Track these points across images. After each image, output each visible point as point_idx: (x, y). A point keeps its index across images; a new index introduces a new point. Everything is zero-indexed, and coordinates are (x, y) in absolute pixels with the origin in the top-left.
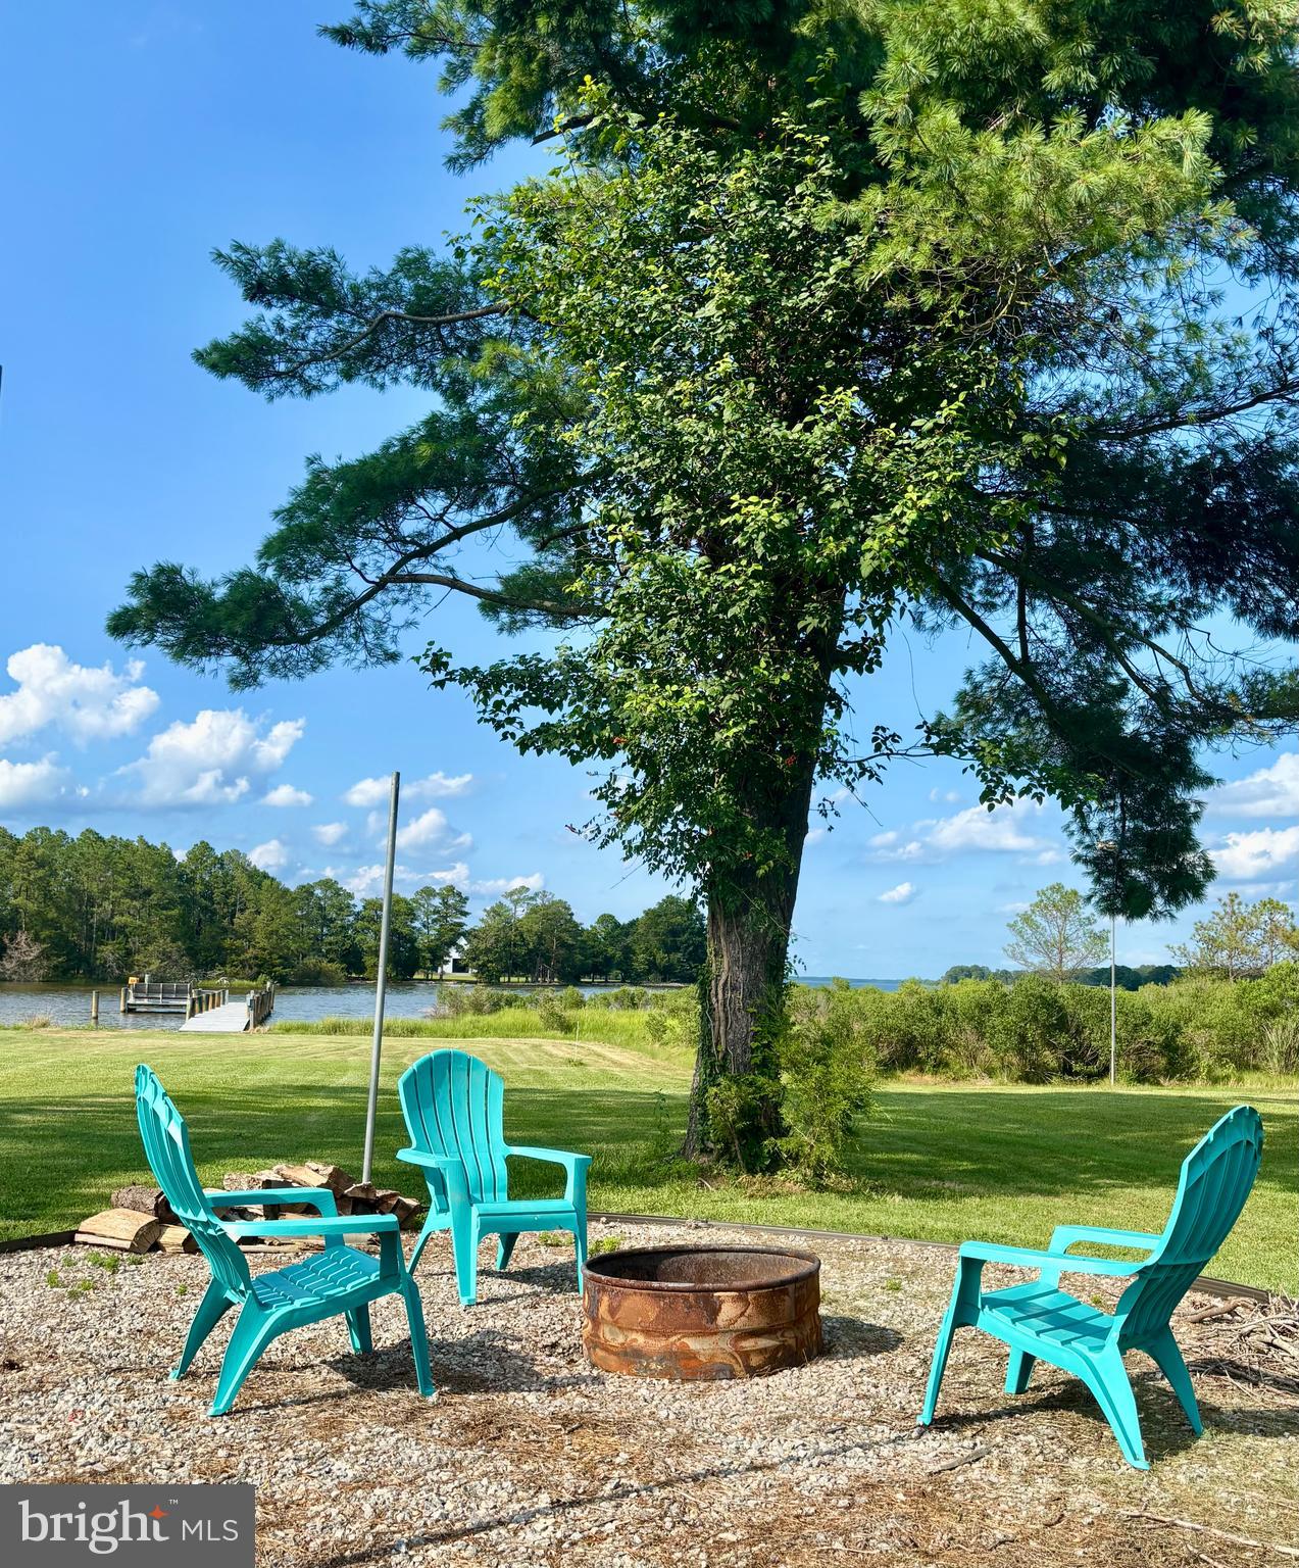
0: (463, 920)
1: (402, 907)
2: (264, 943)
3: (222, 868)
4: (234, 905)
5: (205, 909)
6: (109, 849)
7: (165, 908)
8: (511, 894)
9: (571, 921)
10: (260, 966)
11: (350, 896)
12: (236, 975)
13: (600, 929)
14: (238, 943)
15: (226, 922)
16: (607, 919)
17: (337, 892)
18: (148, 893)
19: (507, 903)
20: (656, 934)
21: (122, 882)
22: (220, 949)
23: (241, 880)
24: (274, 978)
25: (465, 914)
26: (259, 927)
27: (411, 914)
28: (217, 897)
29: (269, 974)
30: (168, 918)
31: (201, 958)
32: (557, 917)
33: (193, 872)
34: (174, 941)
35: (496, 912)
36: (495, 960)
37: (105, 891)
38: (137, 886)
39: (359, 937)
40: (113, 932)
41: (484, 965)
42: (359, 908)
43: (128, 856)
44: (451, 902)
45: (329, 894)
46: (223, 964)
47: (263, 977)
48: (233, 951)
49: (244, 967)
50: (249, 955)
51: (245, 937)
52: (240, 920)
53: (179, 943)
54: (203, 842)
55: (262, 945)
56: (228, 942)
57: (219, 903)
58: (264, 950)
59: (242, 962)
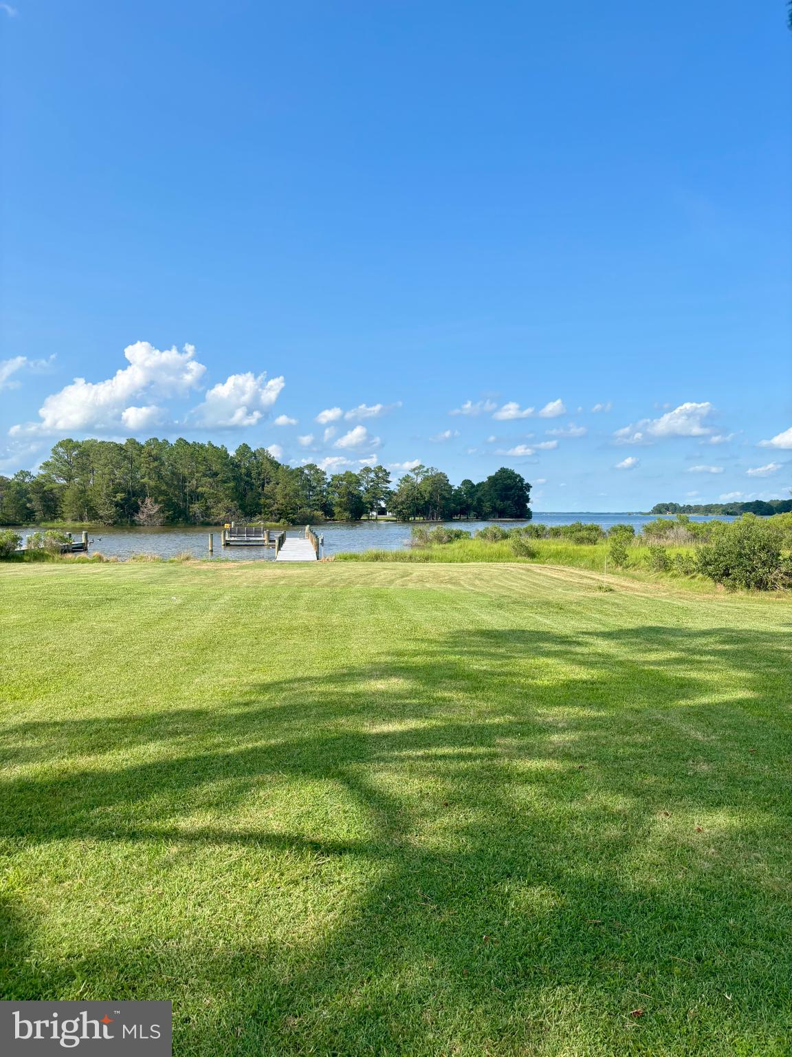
0: (388, 485)
1: (354, 479)
2: (282, 501)
3: (255, 459)
4: (263, 480)
5: (247, 482)
6: (192, 450)
7: (225, 482)
8: (414, 470)
9: (447, 484)
10: (280, 514)
11: (324, 473)
12: (268, 520)
13: (464, 488)
14: (268, 501)
15: (260, 490)
16: (466, 482)
17: (317, 471)
18: (216, 474)
19: (412, 475)
20: (496, 490)
21: (202, 468)
22: (258, 505)
23: (267, 466)
24: (289, 521)
25: (389, 482)
26: (278, 493)
27: (358, 483)
28: (254, 475)
29: (286, 518)
30: (228, 488)
31: (248, 510)
32: (440, 482)
33: (240, 461)
34: (232, 501)
35: (406, 479)
36: (407, 508)
37: (192, 473)
38: (210, 470)
39: (330, 497)
40: (198, 497)
41: (401, 511)
42: (329, 480)
43: (204, 453)
44: (380, 475)
45: (312, 472)
46: (260, 513)
47: (282, 521)
48: (265, 506)
49: (272, 515)
50: (274, 508)
51: (271, 498)
52: (268, 488)
53: (236, 502)
54: (244, 444)
55: (281, 502)
56: (262, 501)
57: (255, 479)
58: (283, 505)
59: (270, 512)
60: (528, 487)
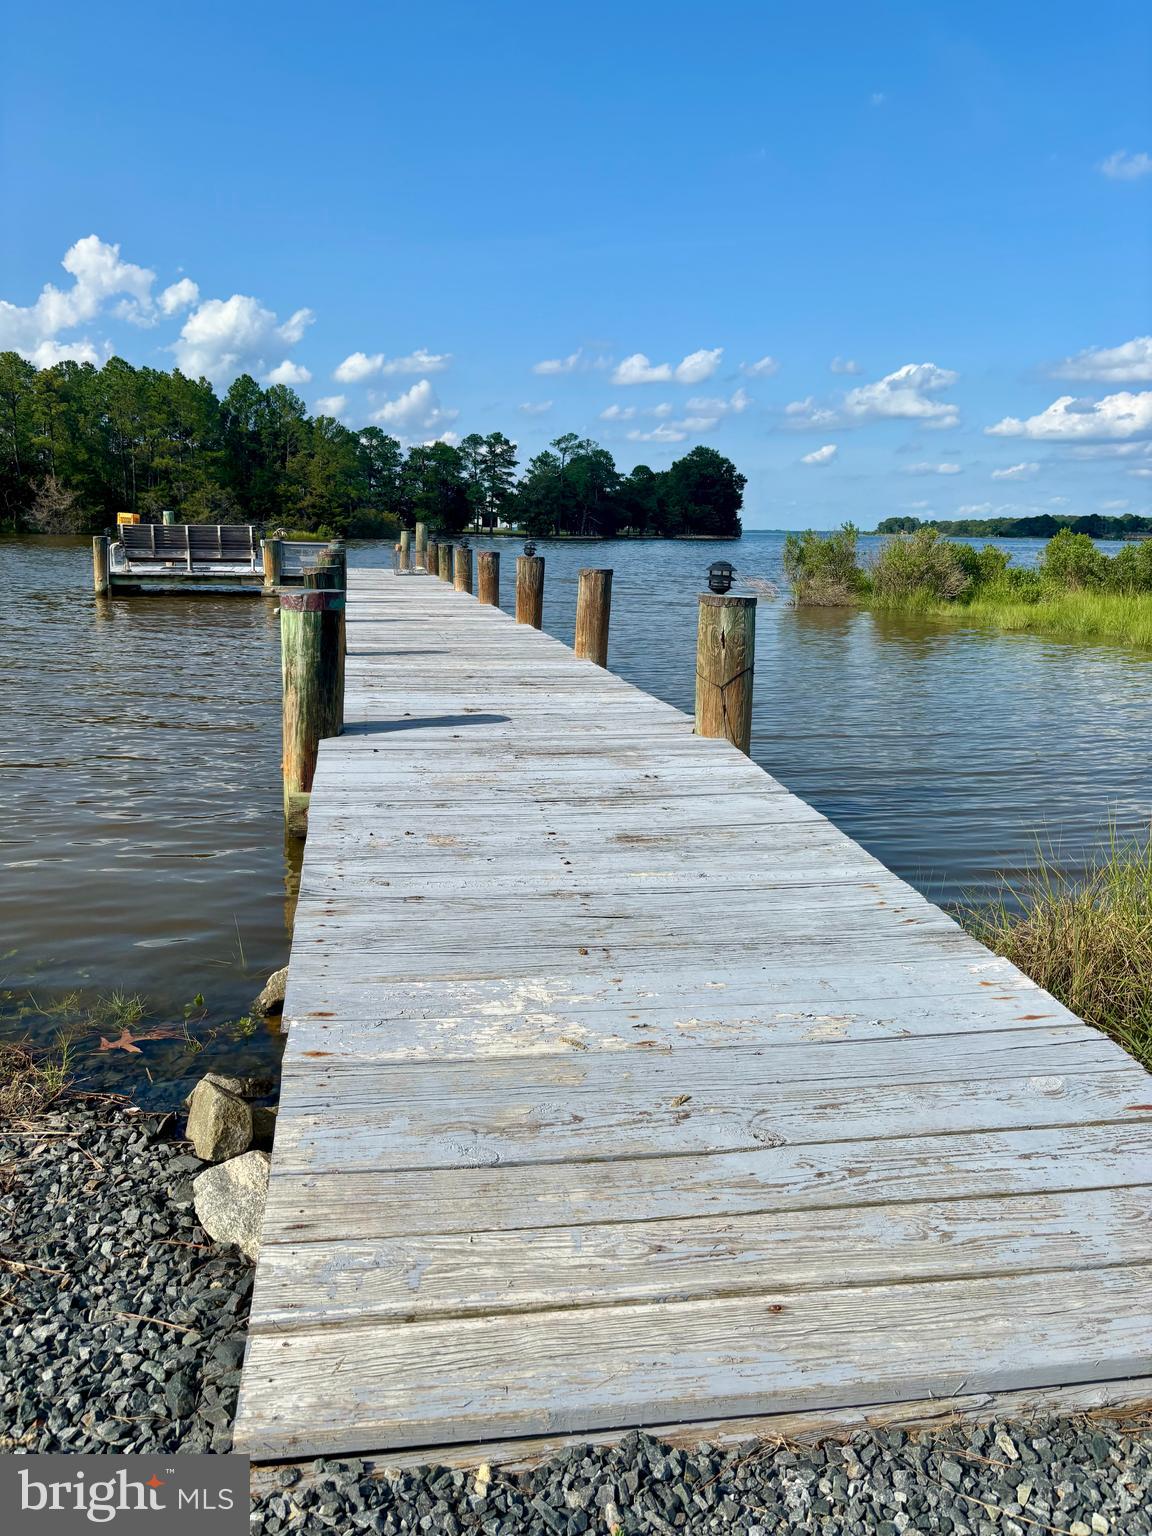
0: (511, 470)
1: (450, 457)
2: (321, 489)
3: (268, 406)
4: (284, 447)
5: (253, 452)
6: (140, 381)
7: (208, 450)
8: (559, 442)
9: (611, 471)
10: (318, 515)
11: (396, 445)
12: (293, 526)
13: (637, 479)
14: (293, 489)
15: (278, 464)
16: (641, 470)
17: (383, 440)
18: (189, 431)
19: (555, 452)
20: (688, 486)
21: (160, 420)
22: (273, 496)
25: (514, 464)
26: (315, 478)
27: (458, 464)
28: (265, 438)
29: (330, 524)
30: (214, 461)
31: (254, 506)
32: (598, 465)
33: (237, 410)
34: (222, 487)
35: (544, 460)
36: (545, 513)
37: (141, 431)
38: (176, 423)
39: (408, 489)
40: (153, 477)
41: (534, 518)
42: (406, 458)
43: (165, 391)
44: (498, 450)
45: (375, 442)
46: (279, 514)
47: (322, 528)
48: (289, 499)
49: (302, 517)
50: (306, 503)
51: (299, 483)
52: (292, 463)
53: (229, 489)
54: (245, 376)
55: (319, 491)
56: (282, 488)
57: (268, 446)
58: (322, 497)
59: (300, 511)
60: (742, 480)
